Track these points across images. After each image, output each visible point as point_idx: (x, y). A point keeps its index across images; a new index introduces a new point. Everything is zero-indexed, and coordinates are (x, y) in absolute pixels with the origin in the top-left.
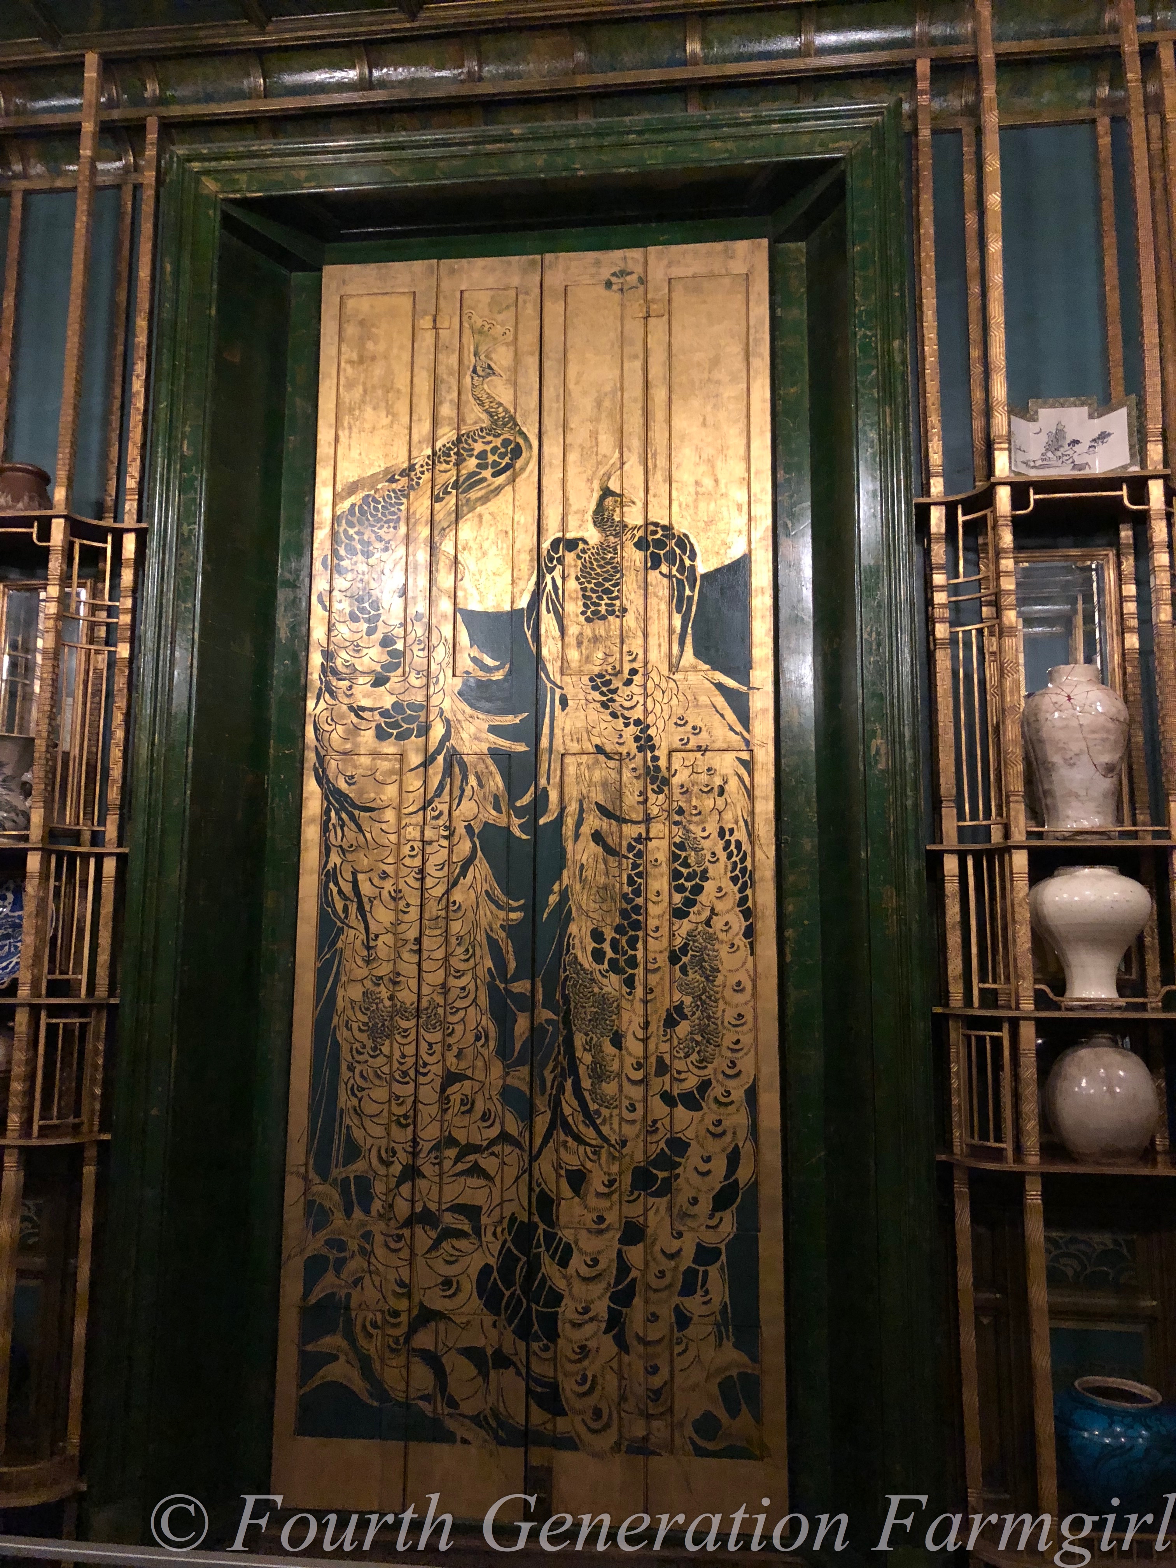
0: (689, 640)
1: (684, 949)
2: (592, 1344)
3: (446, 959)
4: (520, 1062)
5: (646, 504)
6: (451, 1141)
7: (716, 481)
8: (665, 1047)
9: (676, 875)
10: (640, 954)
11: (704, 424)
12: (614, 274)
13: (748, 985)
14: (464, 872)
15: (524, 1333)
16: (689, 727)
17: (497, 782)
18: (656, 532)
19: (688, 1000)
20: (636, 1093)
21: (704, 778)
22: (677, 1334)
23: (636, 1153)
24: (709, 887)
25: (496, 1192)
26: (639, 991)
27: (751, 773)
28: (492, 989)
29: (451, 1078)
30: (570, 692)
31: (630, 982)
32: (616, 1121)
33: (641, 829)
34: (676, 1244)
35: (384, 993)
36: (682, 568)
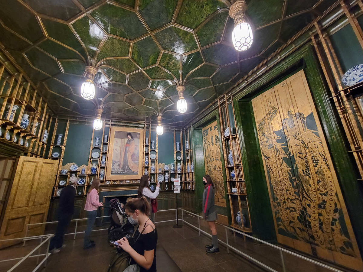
0: (306, 127)
1: (318, 172)
2: (318, 231)
3: (283, 175)
4: (296, 188)
5: (294, 111)
6: (289, 199)
7: (304, 104)
8: (318, 186)
9: (313, 161)
10: (310, 173)
11: (300, 97)
12: (283, 85)
13: (331, 176)
14: (282, 164)
15: (306, 226)
16: (309, 139)
17: (284, 152)
18: (297, 114)
19: (320, 179)
20: (315, 193)
21: (314, 146)
22: (332, 232)
23: (317, 202)
24: (319, 162)
25: (297, 206)
26: (312, 178)
27: (322, 144)
28: (290, 179)
29: (287, 190)
30: (290, 138)
31: (310, 177)
32: (313, 197)
33: (306, 155)
34: (328, 217)
35: (276, 179)
36: (302, 117)
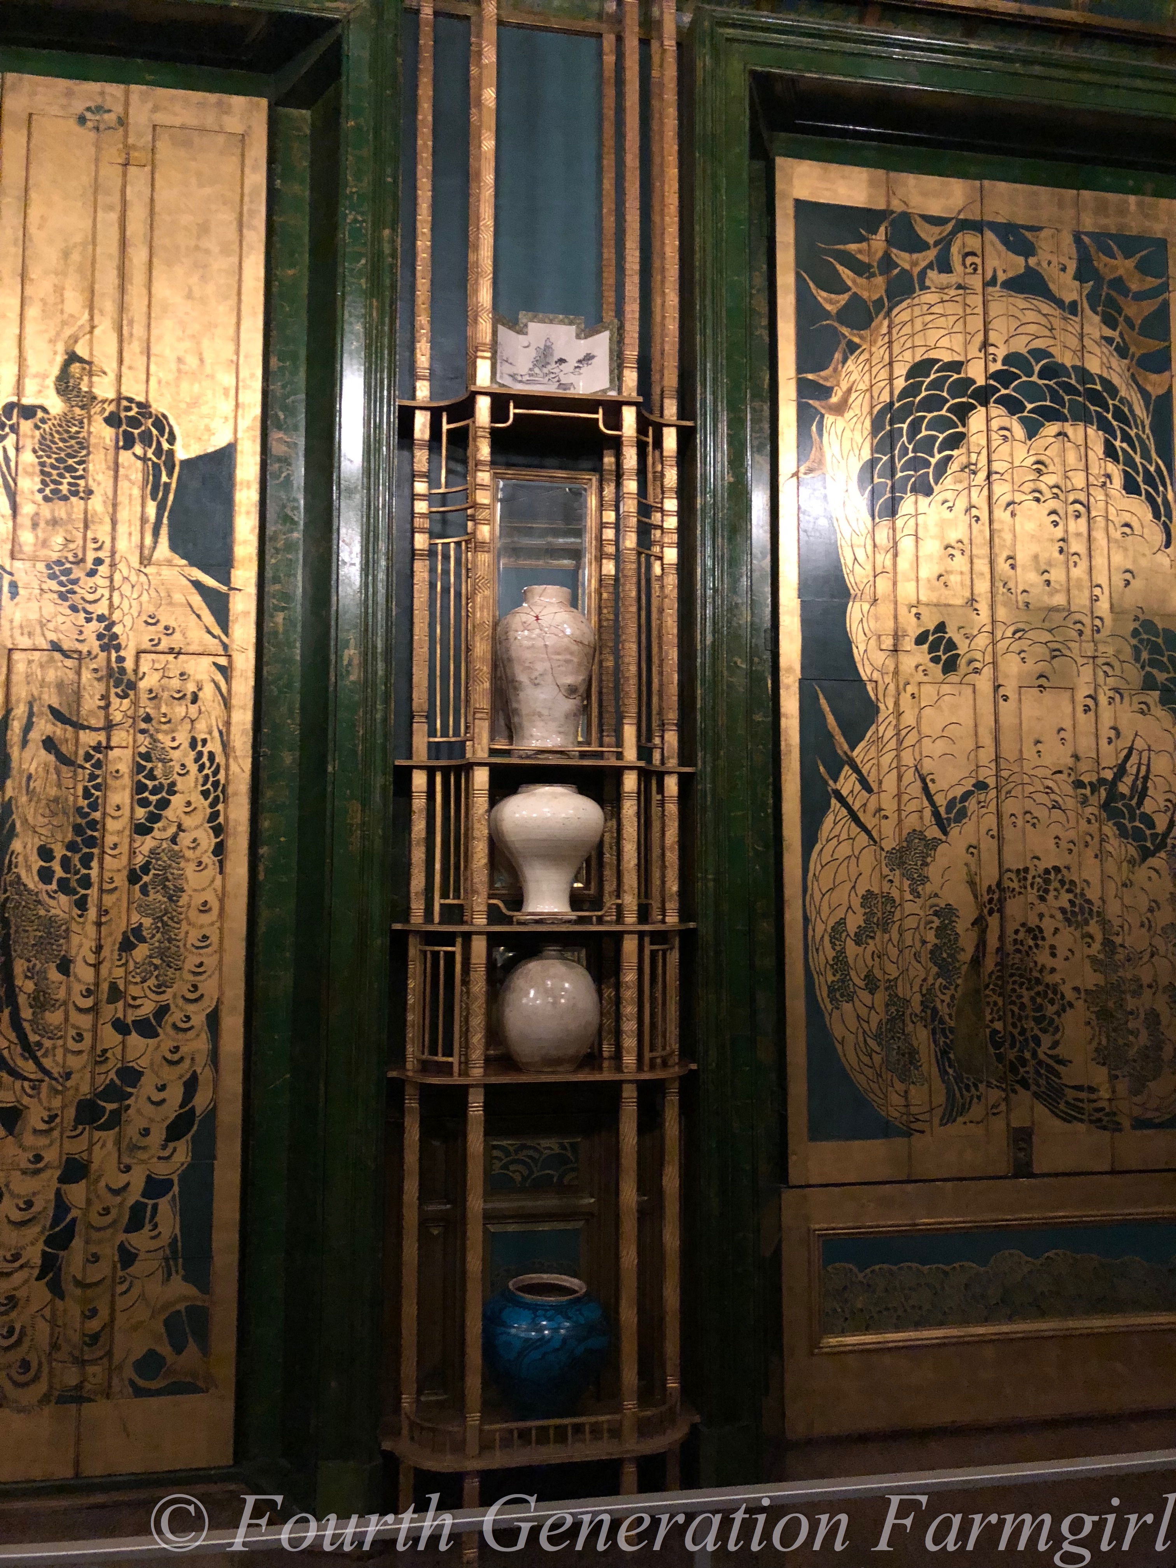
0: (164, 531)
1: (146, 869)
2: (21, 1294)
5: (119, 377)
7: (201, 360)
8: (120, 972)
9: (140, 788)
10: (94, 873)
11: (190, 296)
12: (89, 109)
13: (215, 904)
16: (160, 627)
18: (128, 409)
19: (147, 922)
20: (85, 1021)
21: (175, 683)
22: (120, 1273)
23: (83, 1084)
24: (177, 801)
26: (92, 913)
27: (228, 680)
30: (21, 578)
31: (82, 904)
32: (59, 1052)
33: (102, 737)
34: (123, 1179)
36: (159, 452)
